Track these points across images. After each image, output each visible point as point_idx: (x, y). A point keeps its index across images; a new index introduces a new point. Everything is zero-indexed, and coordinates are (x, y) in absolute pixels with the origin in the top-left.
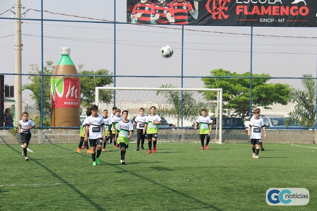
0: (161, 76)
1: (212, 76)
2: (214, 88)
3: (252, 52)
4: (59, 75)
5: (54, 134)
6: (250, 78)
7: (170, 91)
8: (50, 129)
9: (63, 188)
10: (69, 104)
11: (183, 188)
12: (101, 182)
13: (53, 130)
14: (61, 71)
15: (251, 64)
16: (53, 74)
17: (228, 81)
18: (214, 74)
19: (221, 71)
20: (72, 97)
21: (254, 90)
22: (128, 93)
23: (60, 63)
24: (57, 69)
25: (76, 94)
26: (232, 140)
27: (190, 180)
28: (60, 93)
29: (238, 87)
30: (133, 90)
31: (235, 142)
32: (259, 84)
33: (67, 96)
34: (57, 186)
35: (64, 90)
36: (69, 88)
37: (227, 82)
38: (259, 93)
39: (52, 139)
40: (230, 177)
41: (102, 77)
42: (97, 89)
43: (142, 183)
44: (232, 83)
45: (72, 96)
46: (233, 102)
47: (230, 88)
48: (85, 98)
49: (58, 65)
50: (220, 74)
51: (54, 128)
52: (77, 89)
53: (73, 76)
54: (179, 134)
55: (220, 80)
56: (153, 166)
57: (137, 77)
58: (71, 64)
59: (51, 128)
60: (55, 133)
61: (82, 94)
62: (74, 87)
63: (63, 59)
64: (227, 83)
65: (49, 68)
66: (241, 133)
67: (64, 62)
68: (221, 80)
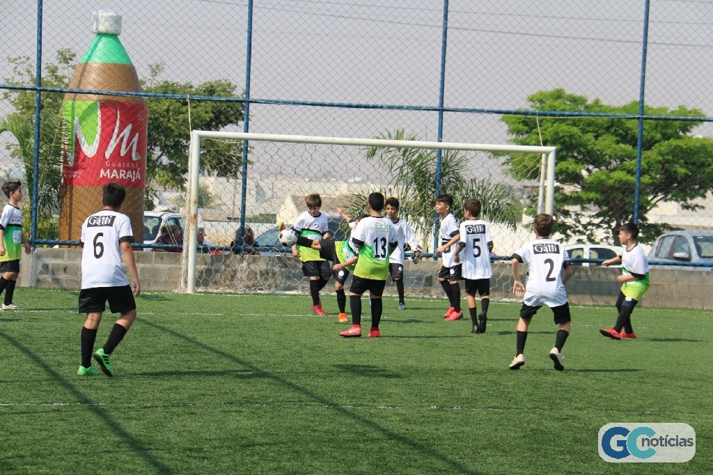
0: (379, 104)
1: (531, 110)
2: (534, 145)
3: (645, 43)
4: (87, 90)
5: (70, 262)
6: (638, 118)
7: (406, 150)
8: (57, 247)
9: (72, 416)
10: (113, 175)
11: (417, 428)
12: (185, 405)
13: (65, 249)
14: (93, 81)
15: (643, 77)
16: (72, 87)
17: (576, 126)
18: (538, 105)
19: (558, 95)
20: (122, 155)
21: (653, 155)
22: (284, 149)
23: (90, 57)
24: (82, 75)
25: (134, 148)
26: (580, 297)
27: (441, 408)
28: (90, 144)
29: (606, 144)
30: (298, 142)
31: (587, 300)
32: (666, 137)
33: (108, 155)
34: (55, 410)
35: (101, 136)
36: (116, 131)
37: (575, 128)
38: (668, 161)
39: (62, 276)
40: (558, 401)
41: (215, 101)
42: (195, 135)
43: (300, 412)
44: (588, 132)
45: (123, 152)
46: (589, 187)
47: (581, 145)
48: (165, 160)
49: (86, 63)
50: (557, 103)
51: (70, 245)
52: (137, 135)
53: (127, 95)
54: (426, 273)
55: (554, 123)
56: (343, 363)
58: (123, 61)
59: (60, 244)
60: (69, 258)
61: (157, 149)
62: (130, 126)
63: (100, 45)
64: (575, 130)
65: (65, 71)
66: (607, 275)
67: (100, 55)
68: (556, 120)
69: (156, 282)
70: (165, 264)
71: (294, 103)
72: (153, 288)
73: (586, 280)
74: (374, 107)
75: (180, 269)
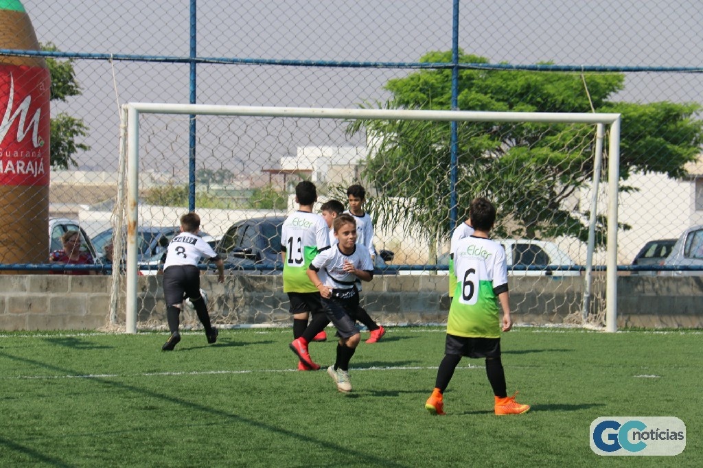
0: (372, 61)
10: (8, 169)
20: (19, 139)
25: (36, 130)
26: (644, 318)
31: (655, 323)
36: (10, 105)
42: (131, 108)
45: (21, 136)
52: (39, 110)
53: (23, 55)
54: (442, 292)
57: (283, 63)
58: (15, 7)
62: (28, 99)
66: (678, 288)
69: (73, 318)
70: (86, 291)
71: (258, 62)
72: (70, 327)
73: (653, 294)
74: (366, 65)
75: (109, 298)
